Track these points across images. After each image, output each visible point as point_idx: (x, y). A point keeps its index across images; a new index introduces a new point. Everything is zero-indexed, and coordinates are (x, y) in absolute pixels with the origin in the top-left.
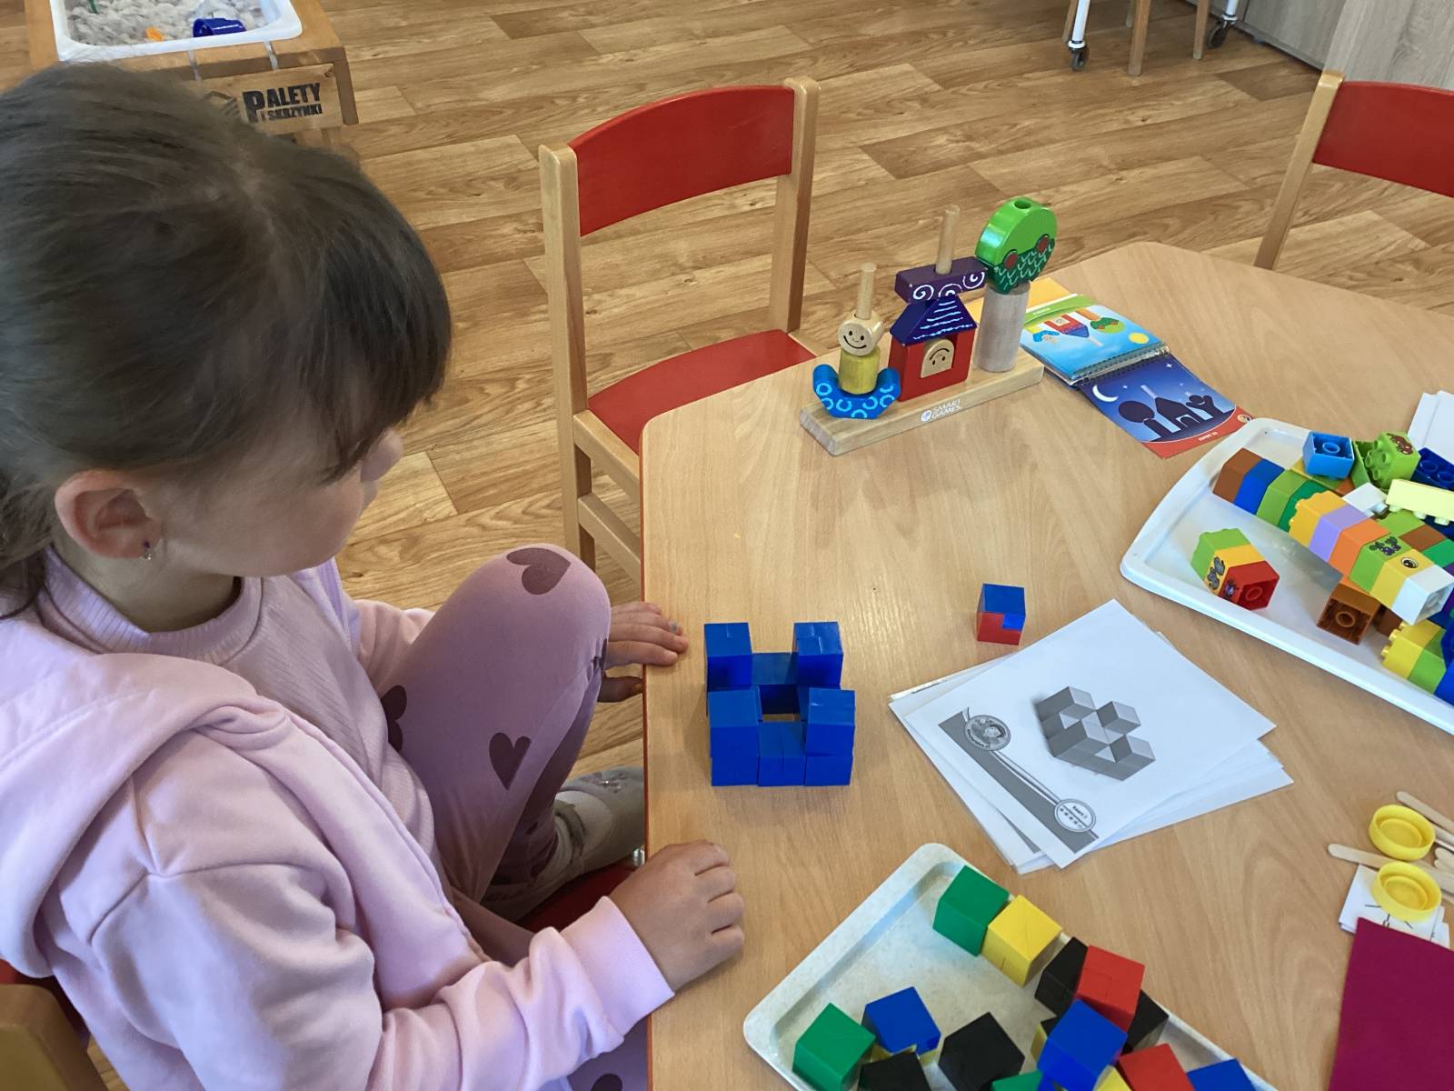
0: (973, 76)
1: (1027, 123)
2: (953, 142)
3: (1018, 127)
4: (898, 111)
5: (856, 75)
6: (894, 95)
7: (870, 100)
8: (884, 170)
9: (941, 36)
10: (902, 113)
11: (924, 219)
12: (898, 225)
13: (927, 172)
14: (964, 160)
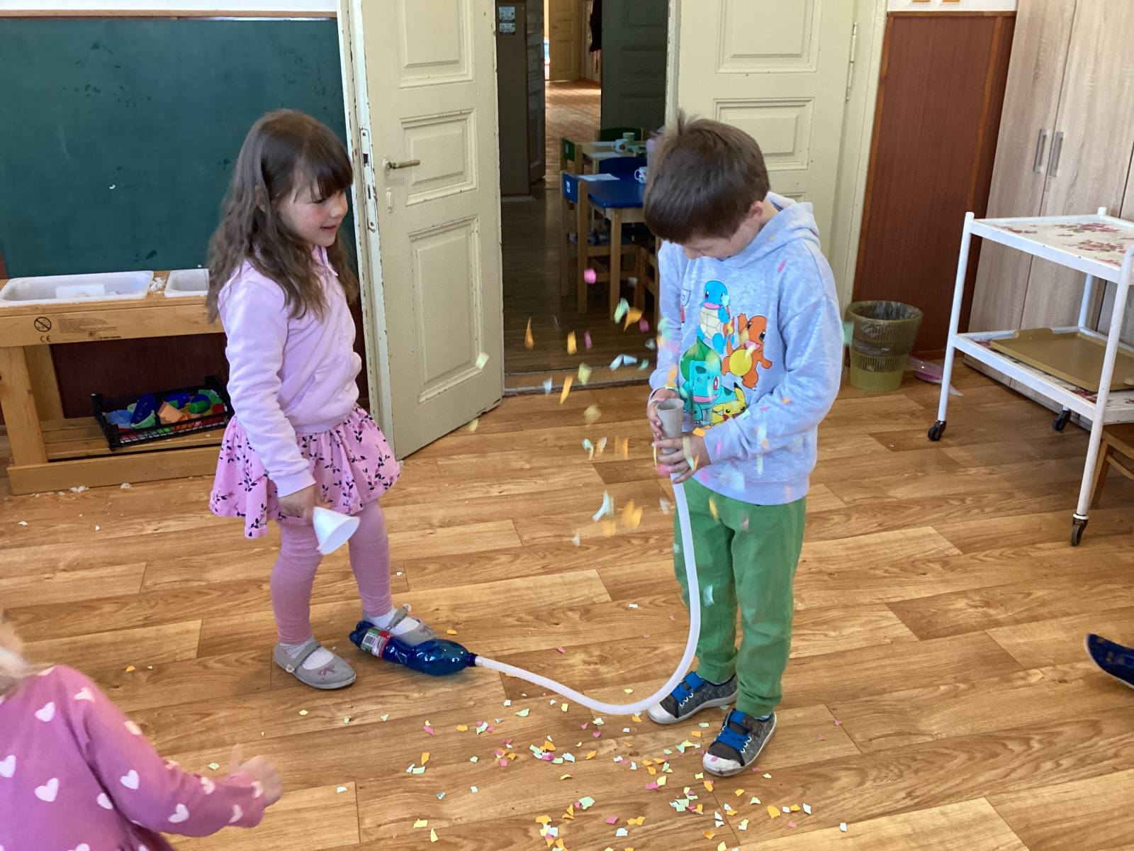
0: (989, 542)
1: (1040, 593)
2: (972, 607)
3: (1031, 597)
4: (922, 572)
5: (884, 534)
6: (918, 556)
7: (896, 558)
8: (907, 629)
9: (959, 503)
10: (924, 574)
11: (945, 684)
12: (920, 690)
13: (948, 635)
14: (983, 627)
